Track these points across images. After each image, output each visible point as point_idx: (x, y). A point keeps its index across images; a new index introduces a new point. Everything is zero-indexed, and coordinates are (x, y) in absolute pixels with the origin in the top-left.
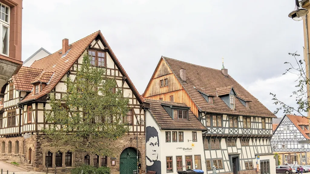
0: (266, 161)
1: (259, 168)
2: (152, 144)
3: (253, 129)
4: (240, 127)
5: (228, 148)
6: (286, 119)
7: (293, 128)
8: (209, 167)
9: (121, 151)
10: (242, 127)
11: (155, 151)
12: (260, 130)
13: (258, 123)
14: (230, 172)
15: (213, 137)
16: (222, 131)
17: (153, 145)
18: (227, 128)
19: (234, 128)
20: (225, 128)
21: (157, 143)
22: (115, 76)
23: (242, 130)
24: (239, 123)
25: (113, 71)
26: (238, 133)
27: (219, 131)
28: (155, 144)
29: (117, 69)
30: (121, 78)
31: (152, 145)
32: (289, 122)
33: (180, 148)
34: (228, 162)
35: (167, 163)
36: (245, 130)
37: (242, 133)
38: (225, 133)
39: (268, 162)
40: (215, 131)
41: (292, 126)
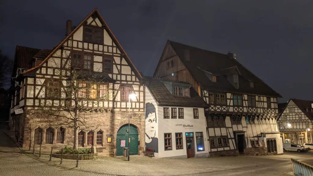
0: (273, 140)
1: (266, 146)
2: (150, 120)
3: (258, 108)
4: (244, 105)
5: (233, 126)
6: (291, 103)
7: (297, 110)
8: (213, 145)
9: (118, 127)
10: (247, 106)
11: (153, 127)
12: (266, 109)
13: (264, 102)
14: (235, 149)
15: (217, 115)
16: (226, 109)
17: (152, 122)
18: (231, 106)
19: (238, 107)
20: (230, 106)
21: (155, 119)
22: (113, 53)
23: (247, 108)
24: (244, 101)
25: (110, 48)
26: (243, 111)
27: (223, 109)
28: (153, 121)
29: (115, 45)
30: (119, 55)
31: (150, 122)
32: (294, 105)
33: (180, 125)
34: (234, 140)
35: (166, 140)
36: (250, 108)
37: (247, 111)
38: (230, 111)
39: (275, 141)
40: (218, 108)
41: (297, 108)
